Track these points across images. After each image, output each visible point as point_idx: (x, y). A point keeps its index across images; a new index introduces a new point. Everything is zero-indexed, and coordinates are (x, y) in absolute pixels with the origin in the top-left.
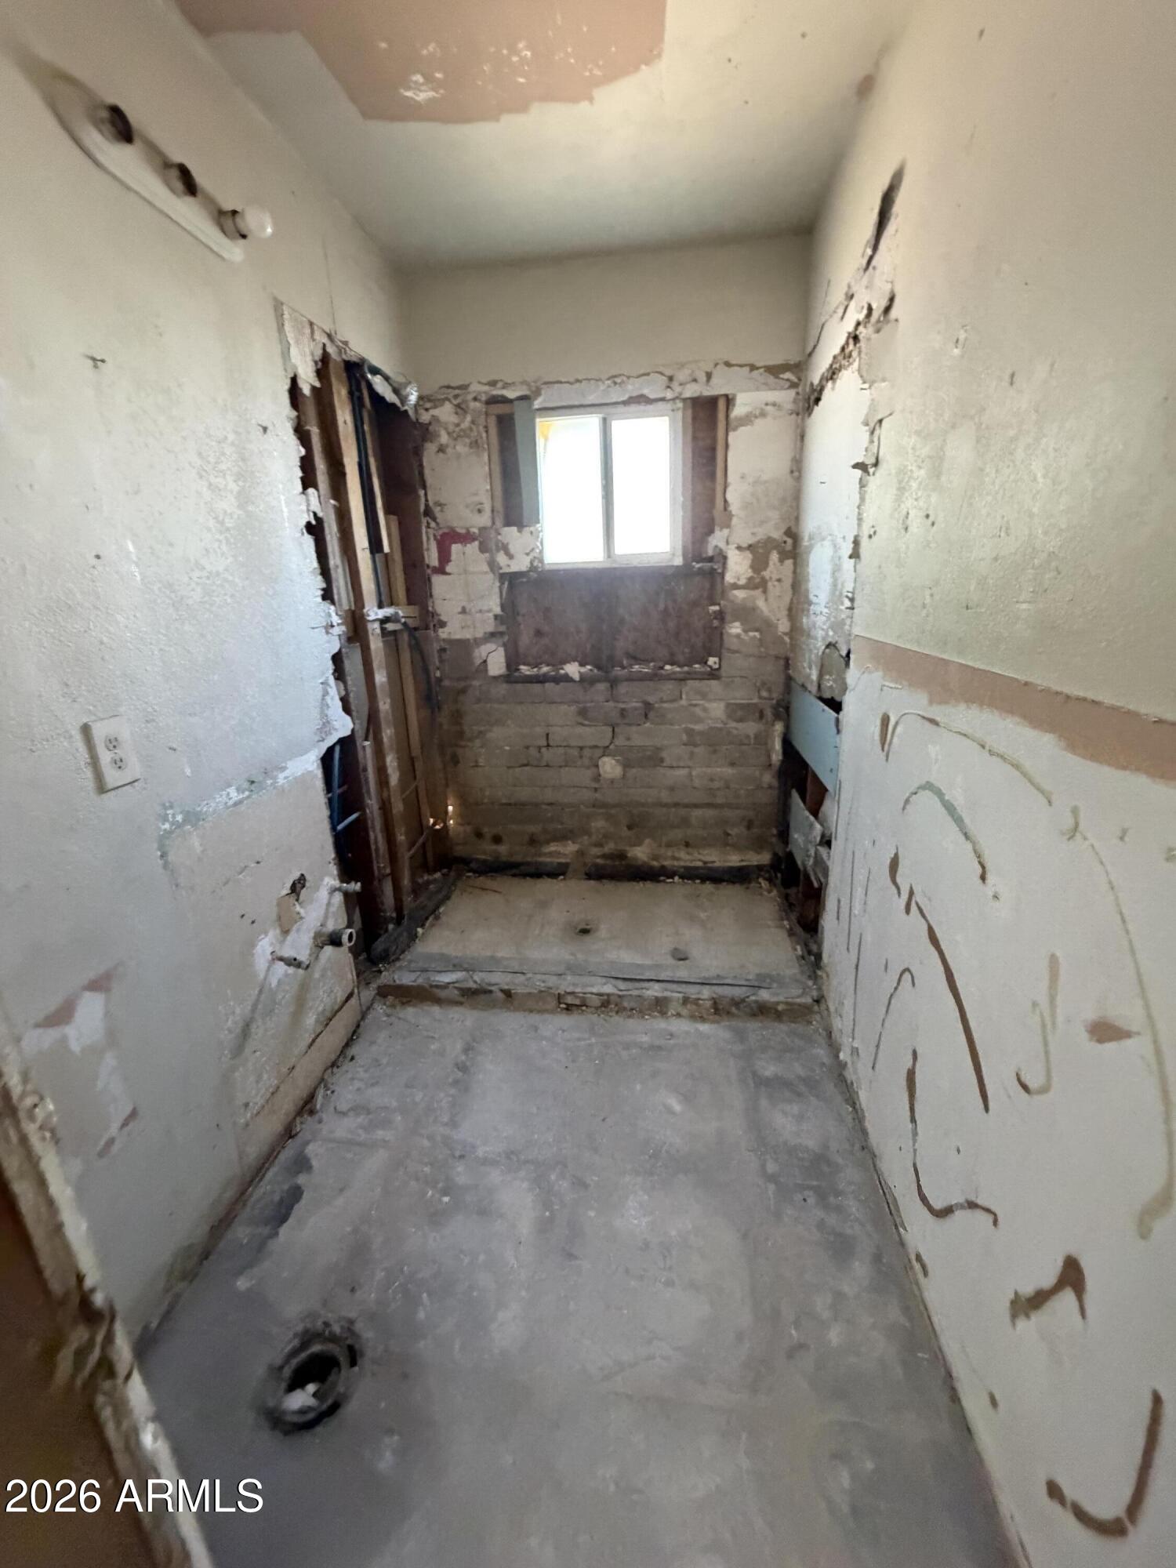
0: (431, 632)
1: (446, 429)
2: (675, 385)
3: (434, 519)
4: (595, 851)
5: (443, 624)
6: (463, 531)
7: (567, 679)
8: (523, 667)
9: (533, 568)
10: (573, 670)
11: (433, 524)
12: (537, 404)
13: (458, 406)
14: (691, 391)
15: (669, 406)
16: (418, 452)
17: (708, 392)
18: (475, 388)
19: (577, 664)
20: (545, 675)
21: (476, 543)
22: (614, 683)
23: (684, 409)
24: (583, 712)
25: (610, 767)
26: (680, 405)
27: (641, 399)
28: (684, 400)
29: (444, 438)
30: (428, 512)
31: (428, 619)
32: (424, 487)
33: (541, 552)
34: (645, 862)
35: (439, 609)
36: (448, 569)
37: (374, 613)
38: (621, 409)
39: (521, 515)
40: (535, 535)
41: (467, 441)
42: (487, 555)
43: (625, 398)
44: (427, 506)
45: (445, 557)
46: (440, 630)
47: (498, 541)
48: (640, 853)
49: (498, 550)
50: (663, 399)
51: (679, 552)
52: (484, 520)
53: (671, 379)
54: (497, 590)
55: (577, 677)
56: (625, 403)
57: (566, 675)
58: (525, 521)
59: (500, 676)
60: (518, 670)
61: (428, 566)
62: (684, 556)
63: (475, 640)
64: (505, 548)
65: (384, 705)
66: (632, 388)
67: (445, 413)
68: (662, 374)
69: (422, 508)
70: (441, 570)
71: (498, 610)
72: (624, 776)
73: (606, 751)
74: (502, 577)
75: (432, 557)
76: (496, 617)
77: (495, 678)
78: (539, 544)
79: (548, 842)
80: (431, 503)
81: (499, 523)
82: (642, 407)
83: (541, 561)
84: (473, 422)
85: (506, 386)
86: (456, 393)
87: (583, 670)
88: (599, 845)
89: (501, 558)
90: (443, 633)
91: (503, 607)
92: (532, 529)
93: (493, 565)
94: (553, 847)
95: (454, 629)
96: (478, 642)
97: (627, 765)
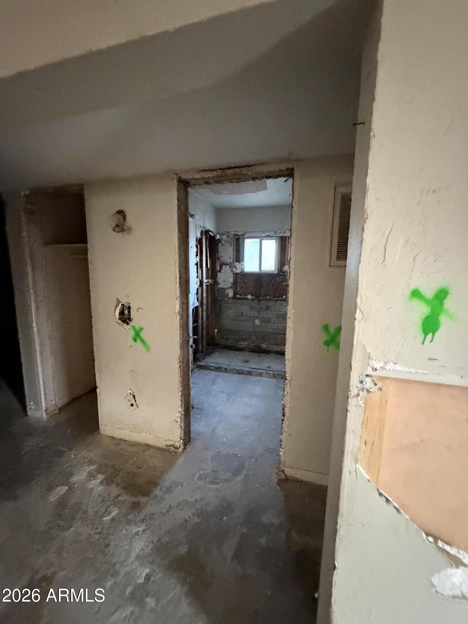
0: (216, 286)
1: (224, 240)
2: (277, 233)
3: (220, 260)
4: (252, 344)
5: (219, 284)
6: (225, 263)
7: (248, 299)
8: (237, 295)
9: (241, 272)
10: (249, 297)
11: (219, 261)
12: (245, 236)
13: (228, 236)
14: (280, 235)
15: (275, 238)
16: (217, 245)
17: (284, 235)
18: (231, 232)
19: (251, 295)
20: (242, 298)
21: (229, 266)
22: (259, 301)
23: (279, 239)
24: (251, 308)
25: (257, 322)
26: (278, 238)
27: (269, 236)
28: (279, 237)
29: (224, 242)
30: (218, 258)
31: (215, 283)
32: (218, 253)
33: (244, 268)
34: (265, 348)
35: (218, 281)
36: (222, 271)
37: (205, 281)
38: (264, 238)
39: (240, 260)
40: (243, 264)
41: (229, 243)
42: (231, 269)
43: (265, 236)
44: (218, 257)
45: (221, 268)
46: (218, 285)
47: (234, 266)
48: (264, 346)
49: (234, 267)
50: (274, 236)
51: (277, 270)
52: (231, 260)
53: (276, 232)
54: (232, 277)
55: (250, 299)
56: (265, 237)
57: (247, 298)
58: (241, 261)
59: (232, 297)
60: (236, 296)
61: (217, 270)
62: (278, 271)
63: (226, 288)
64: (235, 267)
65: (205, 301)
66: (267, 234)
67: (225, 237)
68: (273, 231)
69: (217, 257)
70: (220, 271)
71: (232, 281)
72: (261, 325)
73: (257, 318)
74: (234, 274)
75: (218, 268)
76: (232, 283)
77: (231, 298)
78: (243, 266)
79: (240, 341)
80: (219, 256)
81: (234, 261)
82: (269, 238)
83: (244, 270)
84: (231, 239)
85: (238, 232)
86: (228, 234)
87: (252, 297)
88: (253, 343)
89: (234, 269)
90: (219, 286)
91: (234, 281)
92: (242, 263)
93: (232, 271)
94: (241, 343)
95: (222, 285)
96: (227, 289)
97: (262, 321)
